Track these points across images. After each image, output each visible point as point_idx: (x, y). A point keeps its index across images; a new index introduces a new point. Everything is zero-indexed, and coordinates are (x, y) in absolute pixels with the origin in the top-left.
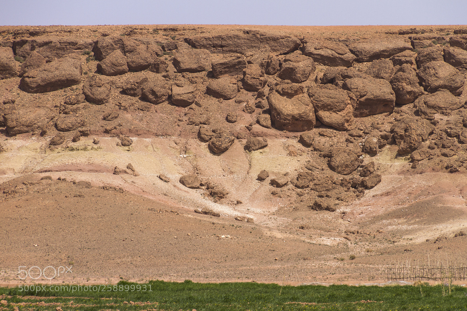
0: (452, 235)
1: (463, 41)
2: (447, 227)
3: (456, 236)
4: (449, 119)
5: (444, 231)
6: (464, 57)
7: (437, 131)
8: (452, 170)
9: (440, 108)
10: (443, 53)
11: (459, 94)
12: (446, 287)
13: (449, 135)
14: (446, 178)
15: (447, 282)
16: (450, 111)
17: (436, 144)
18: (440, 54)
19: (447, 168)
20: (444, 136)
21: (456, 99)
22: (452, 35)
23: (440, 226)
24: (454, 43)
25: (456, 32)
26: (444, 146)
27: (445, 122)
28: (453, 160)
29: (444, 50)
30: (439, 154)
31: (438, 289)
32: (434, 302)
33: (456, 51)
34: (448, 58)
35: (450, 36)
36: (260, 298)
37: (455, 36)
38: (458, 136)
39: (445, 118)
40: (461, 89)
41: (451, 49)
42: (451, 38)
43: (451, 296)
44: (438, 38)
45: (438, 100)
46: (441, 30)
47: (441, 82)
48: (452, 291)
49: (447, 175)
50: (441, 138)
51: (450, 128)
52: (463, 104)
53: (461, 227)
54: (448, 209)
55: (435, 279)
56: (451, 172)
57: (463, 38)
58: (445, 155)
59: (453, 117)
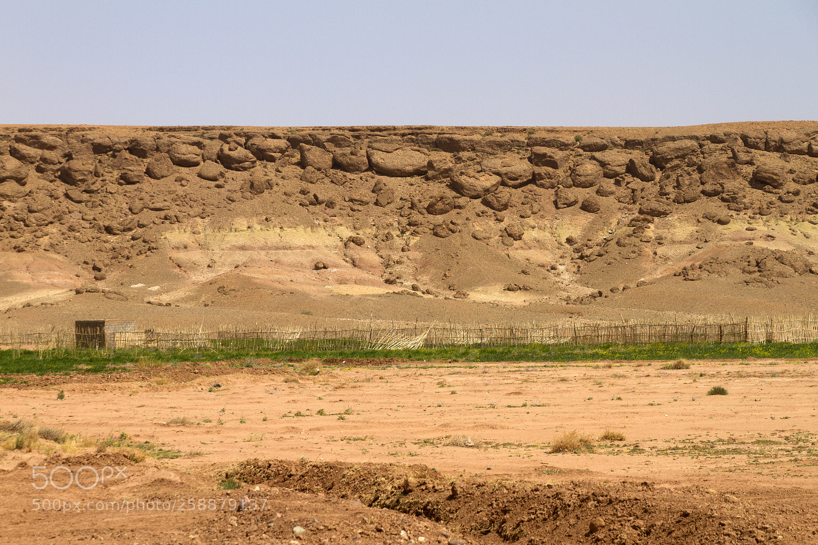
0: (21, 306)
1: (27, 138)
2: (16, 299)
3: (24, 307)
4: (16, 206)
5: (14, 303)
6: (27, 152)
7: (6, 216)
8: (19, 250)
9: (8, 196)
10: (9, 149)
11: (24, 184)
12: (16, 351)
13: (16, 219)
14: (14, 257)
15: (16, 347)
16: (16, 199)
17: (5, 227)
18: (7, 149)
19: (15, 248)
20: (12, 220)
21: (22, 189)
22: (17, 133)
23: (10, 299)
24: (18, 140)
25: (20, 131)
26: (12, 229)
27: (12, 208)
28: (19, 241)
29: (10, 146)
30: (8, 236)
31: (9, 353)
32: (5, 365)
33: (21, 147)
34: (14, 153)
35: (15, 134)
37: (19, 134)
38: (24, 221)
39: (13, 205)
40: (25, 180)
41: (16, 145)
42: (16, 136)
43: (20, 359)
44: (5, 135)
45: (5, 189)
46: (7, 129)
47: (8, 174)
48: (21, 354)
49: (15, 254)
50: (9, 222)
51: (18, 214)
52: (28, 192)
53: (29, 299)
54: (17, 283)
55: (7, 344)
56: (19, 251)
57: (27, 136)
58: (13, 237)
59: (20, 204)
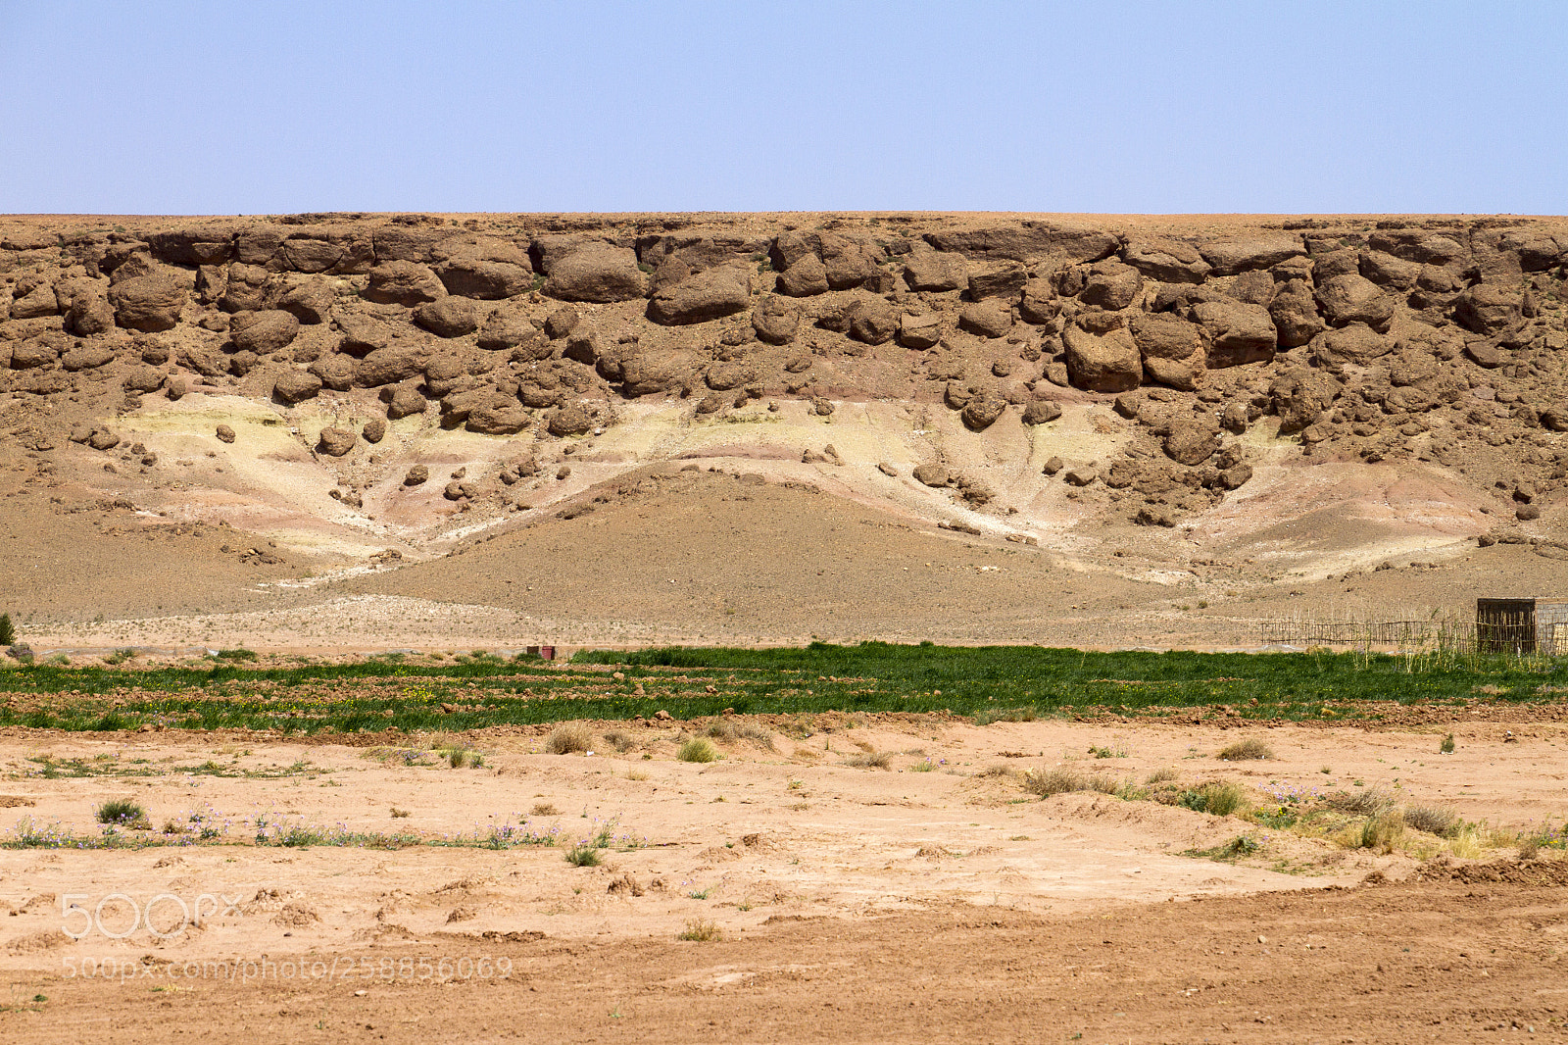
0: (1371, 569)
1: (1392, 240)
2: (1362, 555)
3: (1377, 569)
4: (1367, 372)
5: (1358, 562)
6: (1393, 268)
7: (1347, 392)
8: (1372, 459)
9: (1353, 354)
10: (1357, 261)
11: (1384, 331)
12: (1362, 656)
13: (1367, 399)
14: (1361, 472)
15: (1360, 647)
16: (1369, 359)
17: (1344, 414)
18: (1353, 263)
19: (1363, 455)
20: (1359, 400)
21: (1380, 339)
22: (1373, 231)
23: (1350, 554)
24: (1376, 244)
25: (1380, 226)
26: (1358, 419)
27: (1361, 377)
28: (1372, 443)
29: (1360, 256)
30: (1351, 431)
31: (1346, 659)
32: (1341, 682)
33: (1381, 258)
34: (1367, 269)
35: (1369, 233)
36: (1047, 673)
37: (1379, 232)
38: (1382, 402)
39: (1361, 370)
40: (1386, 323)
41: (1372, 255)
42: (1371, 236)
43: (1369, 671)
44: (1350, 236)
45: (1348, 340)
46: (1356, 222)
47: (1354, 310)
48: (1371, 662)
49: (1363, 466)
50: (1354, 404)
51: (1370, 388)
52: (1392, 346)
53: (1387, 554)
54: (1365, 524)
55: (1342, 642)
56: (1370, 461)
57: (1393, 236)
58: (1359, 433)
59: (1375, 369)
